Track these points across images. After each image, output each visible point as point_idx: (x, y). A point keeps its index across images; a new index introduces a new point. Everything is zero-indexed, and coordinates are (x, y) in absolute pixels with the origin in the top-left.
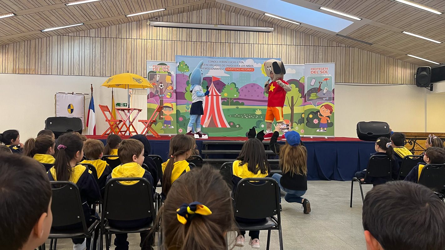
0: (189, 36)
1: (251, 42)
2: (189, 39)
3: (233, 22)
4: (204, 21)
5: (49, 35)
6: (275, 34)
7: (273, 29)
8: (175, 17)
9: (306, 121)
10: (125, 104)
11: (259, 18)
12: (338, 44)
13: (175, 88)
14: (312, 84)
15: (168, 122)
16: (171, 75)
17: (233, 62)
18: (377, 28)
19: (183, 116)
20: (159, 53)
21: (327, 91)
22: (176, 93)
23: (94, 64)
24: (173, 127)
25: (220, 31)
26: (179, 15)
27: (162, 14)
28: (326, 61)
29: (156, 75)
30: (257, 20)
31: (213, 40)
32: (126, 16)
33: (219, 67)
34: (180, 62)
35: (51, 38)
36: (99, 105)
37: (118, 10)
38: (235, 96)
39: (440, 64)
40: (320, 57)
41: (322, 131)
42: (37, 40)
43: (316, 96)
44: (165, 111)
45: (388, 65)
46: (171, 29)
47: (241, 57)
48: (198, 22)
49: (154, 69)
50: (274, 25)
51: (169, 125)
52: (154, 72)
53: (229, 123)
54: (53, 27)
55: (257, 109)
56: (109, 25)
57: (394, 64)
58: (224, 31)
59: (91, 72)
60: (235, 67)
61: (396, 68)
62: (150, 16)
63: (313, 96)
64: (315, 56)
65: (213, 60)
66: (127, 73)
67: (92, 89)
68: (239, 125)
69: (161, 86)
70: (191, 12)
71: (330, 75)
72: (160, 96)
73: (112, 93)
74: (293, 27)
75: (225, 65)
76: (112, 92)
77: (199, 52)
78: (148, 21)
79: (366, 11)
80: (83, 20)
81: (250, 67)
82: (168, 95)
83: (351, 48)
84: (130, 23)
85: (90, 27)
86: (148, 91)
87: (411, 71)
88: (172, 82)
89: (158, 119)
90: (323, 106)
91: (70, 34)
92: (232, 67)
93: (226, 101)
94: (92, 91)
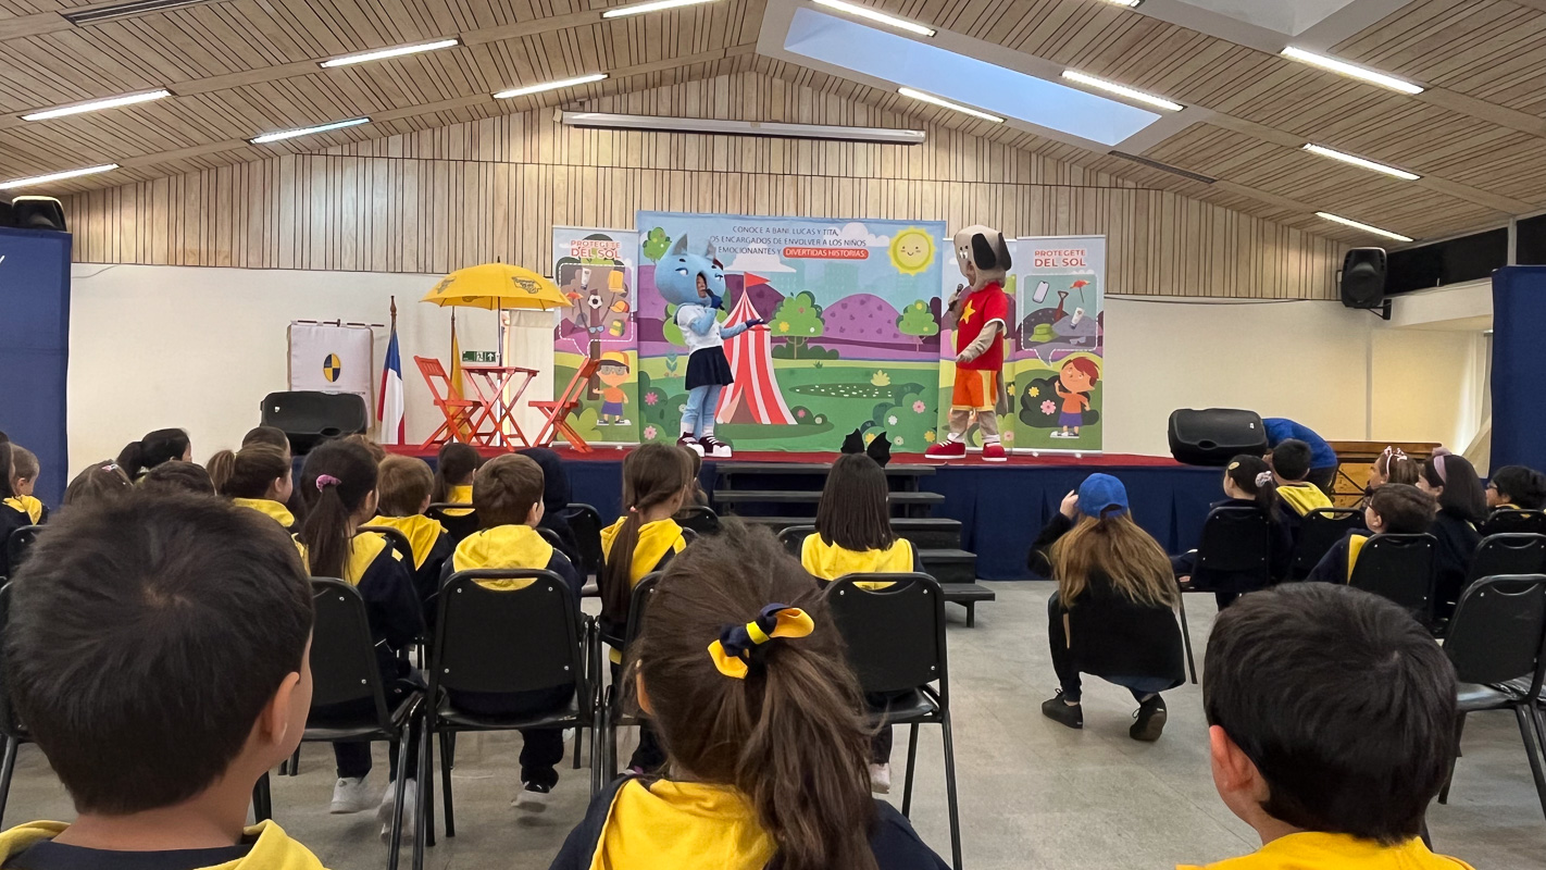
0: (677, 154)
1: (860, 172)
2: (677, 164)
3: (805, 114)
4: (722, 110)
5: (270, 154)
6: (929, 150)
7: (923, 134)
8: (635, 101)
9: (1018, 407)
10: (488, 353)
11: (884, 101)
12: (1114, 178)
13: (633, 309)
14: (1039, 296)
15: (613, 409)
16: (623, 270)
17: (805, 232)
18: (1230, 133)
19: (657, 391)
20: (589, 205)
21: (1083, 319)
22: (638, 320)
23: (399, 238)
24: (627, 422)
25: (767, 140)
26: (646, 92)
27: (599, 88)
28: (1079, 229)
29: (580, 267)
30: (878, 111)
31: (748, 167)
32: (492, 96)
33: (765, 246)
34: (649, 232)
35: (276, 160)
36: (416, 358)
37: (470, 78)
38: (812, 330)
39: (1415, 240)
40: (1063, 217)
41: (1065, 435)
42: (237, 167)
43: (1050, 332)
44: (605, 376)
45: (1260, 244)
46: (624, 133)
47: (828, 215)
48: (703, 114)
49: (575, 252)
50: (925, 125)
51: (617, 417)
52: (573, 260)
53: (794, 412)
54: (283, 127)
55: (876, 371)
56: (444, 120)
57: (1279, 240)
58: (781, 140)
59: (391, 261)
60: (811, 246)
61: (1285, 251)
62: (563, 98)
63: (1040, 333)
64: (1046, 214)
65: (747, 224)
66: (496, 264)
67: (393, 310)
68: (824, 418)
69: (595, 302)
70: (682, 85)
71: (1091, 272)
72: (593, 330)
73: (453, 323)
74: (980, 131)
75: (783, 241)
76: (453, 319)
77: (705, 201)
78: (558, 112)
79: (1197, 84)
80: (368, 109)
81: (856, 247)
82: (616, 328)
83: (1152, 192)
84: (505, 118)
85: (388, 129)
86: (557, 316)
87: (1328, 261)
88: (627, 290)
89: (584, 399)
90: (1070, 361)
91: (331, 151)
92: (803, 246)
93: (784, 347)
94: (394, 316)
